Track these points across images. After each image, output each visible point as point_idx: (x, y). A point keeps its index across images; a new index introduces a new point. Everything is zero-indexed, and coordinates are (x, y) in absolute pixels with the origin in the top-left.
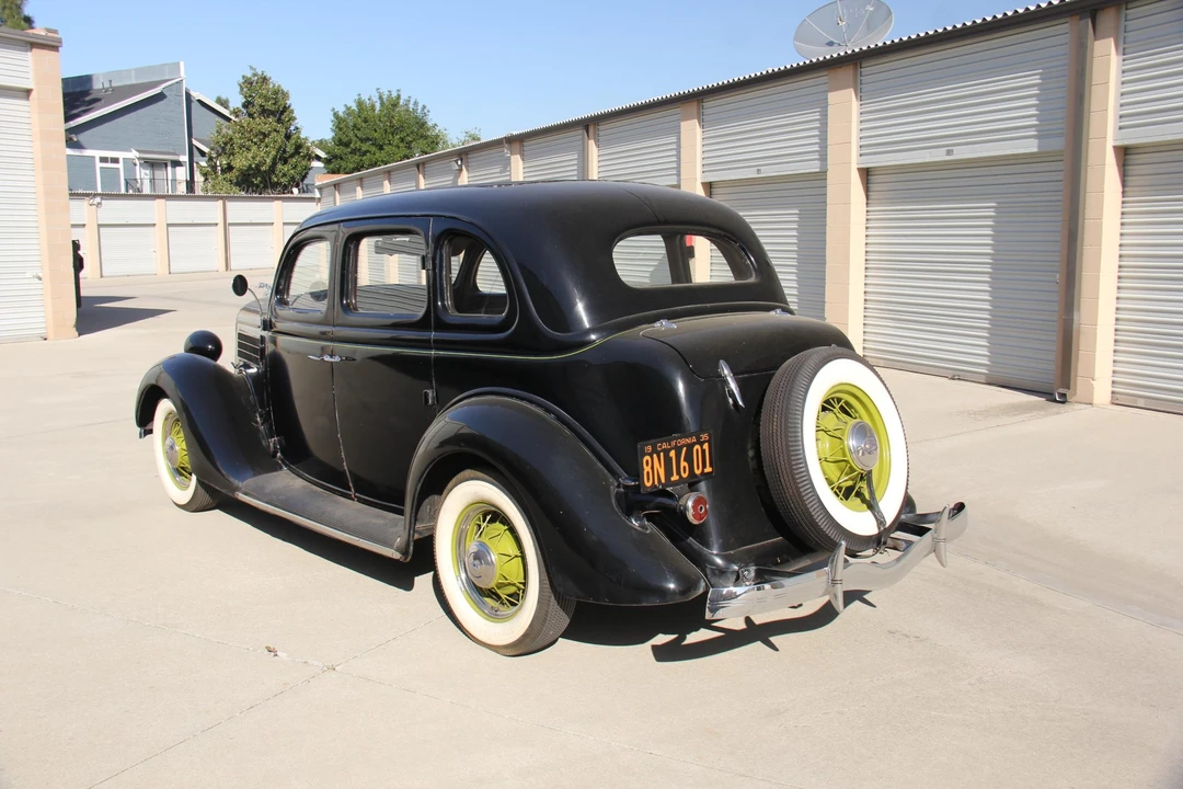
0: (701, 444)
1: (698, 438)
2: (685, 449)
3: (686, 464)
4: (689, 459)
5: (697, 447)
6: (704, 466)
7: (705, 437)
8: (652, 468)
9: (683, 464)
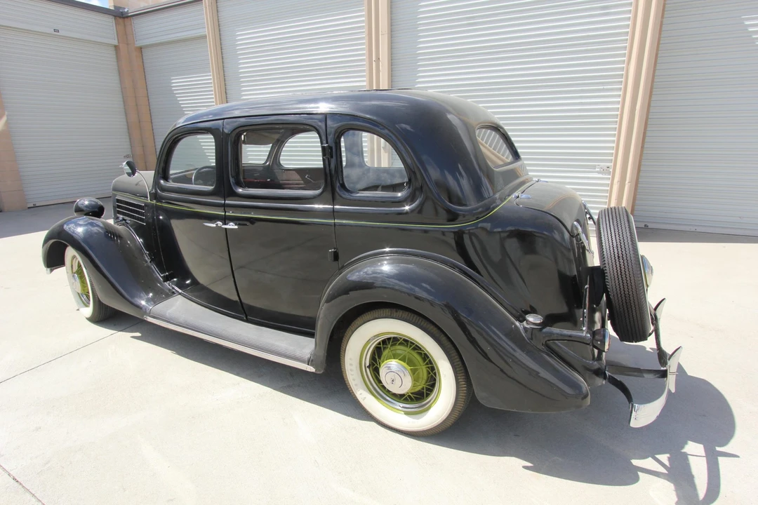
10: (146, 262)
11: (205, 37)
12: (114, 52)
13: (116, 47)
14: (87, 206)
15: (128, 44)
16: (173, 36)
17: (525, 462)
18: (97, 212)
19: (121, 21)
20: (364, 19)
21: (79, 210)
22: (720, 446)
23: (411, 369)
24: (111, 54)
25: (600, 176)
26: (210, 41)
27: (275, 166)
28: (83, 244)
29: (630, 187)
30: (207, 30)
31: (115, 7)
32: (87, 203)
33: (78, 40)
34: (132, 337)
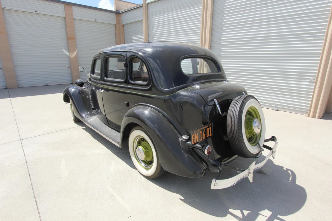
0: (209, 127)
1: (208, 126)
2: (204, 130)
3: (205, 135)
4: (205, 133)
5: (208, 129)
6: (209, 134)
7: (210, 125)
8: (195, 138)
9: (204, 135)
10: (90, 103)
11: (142, 21)
12: (114, 27)
13: (115, 25)
14: (79, 82)
15: (119, 24)
16: (132, 20)
17: (182, 197)
18: (81, 84)
19: (118, 15)
20: (201, 10)
21: (76, 83)
22: (281, 215)
23: (145, 151)
24: (113, 27)
25: (310, 84)
26: (144, 22)
27: (141, 71)
28: (72, 95)
29: (325, 91)
30: (143, 18)
31: (116, 10)
32: (79, 81)
33: (102, 23)
34: (83, 128)
